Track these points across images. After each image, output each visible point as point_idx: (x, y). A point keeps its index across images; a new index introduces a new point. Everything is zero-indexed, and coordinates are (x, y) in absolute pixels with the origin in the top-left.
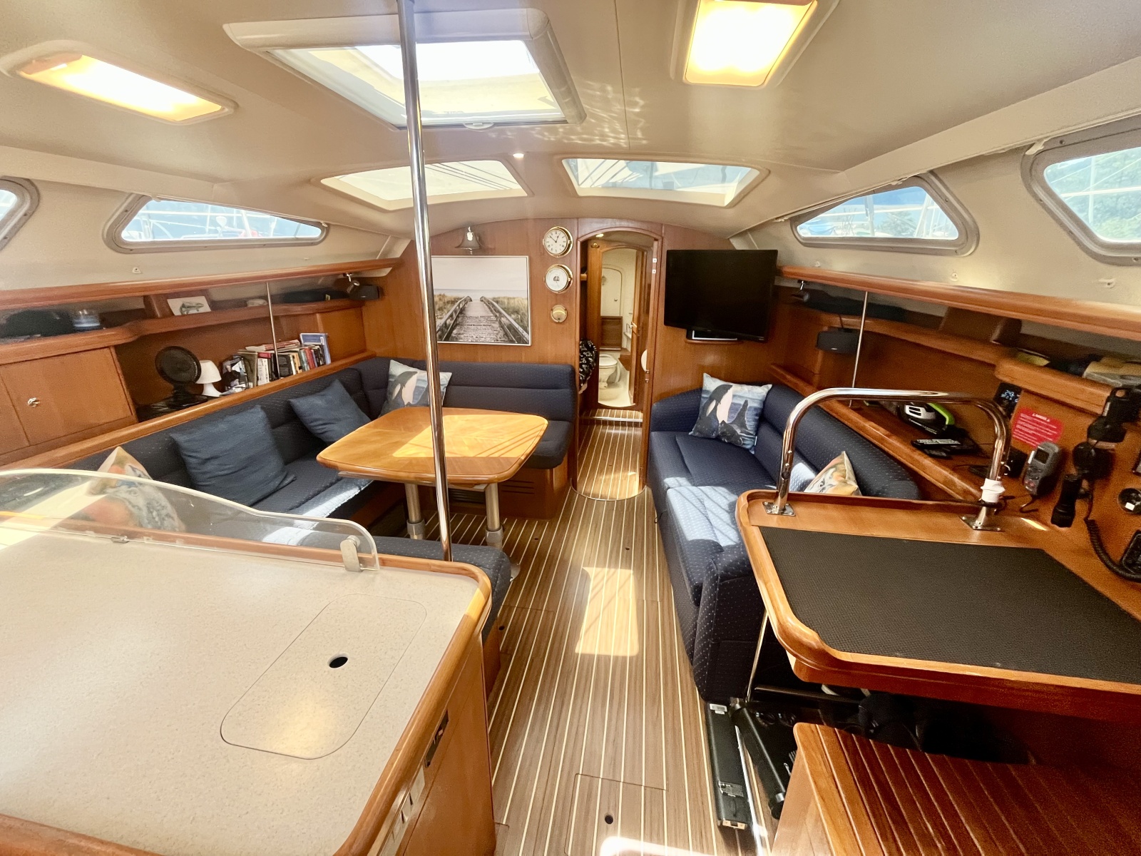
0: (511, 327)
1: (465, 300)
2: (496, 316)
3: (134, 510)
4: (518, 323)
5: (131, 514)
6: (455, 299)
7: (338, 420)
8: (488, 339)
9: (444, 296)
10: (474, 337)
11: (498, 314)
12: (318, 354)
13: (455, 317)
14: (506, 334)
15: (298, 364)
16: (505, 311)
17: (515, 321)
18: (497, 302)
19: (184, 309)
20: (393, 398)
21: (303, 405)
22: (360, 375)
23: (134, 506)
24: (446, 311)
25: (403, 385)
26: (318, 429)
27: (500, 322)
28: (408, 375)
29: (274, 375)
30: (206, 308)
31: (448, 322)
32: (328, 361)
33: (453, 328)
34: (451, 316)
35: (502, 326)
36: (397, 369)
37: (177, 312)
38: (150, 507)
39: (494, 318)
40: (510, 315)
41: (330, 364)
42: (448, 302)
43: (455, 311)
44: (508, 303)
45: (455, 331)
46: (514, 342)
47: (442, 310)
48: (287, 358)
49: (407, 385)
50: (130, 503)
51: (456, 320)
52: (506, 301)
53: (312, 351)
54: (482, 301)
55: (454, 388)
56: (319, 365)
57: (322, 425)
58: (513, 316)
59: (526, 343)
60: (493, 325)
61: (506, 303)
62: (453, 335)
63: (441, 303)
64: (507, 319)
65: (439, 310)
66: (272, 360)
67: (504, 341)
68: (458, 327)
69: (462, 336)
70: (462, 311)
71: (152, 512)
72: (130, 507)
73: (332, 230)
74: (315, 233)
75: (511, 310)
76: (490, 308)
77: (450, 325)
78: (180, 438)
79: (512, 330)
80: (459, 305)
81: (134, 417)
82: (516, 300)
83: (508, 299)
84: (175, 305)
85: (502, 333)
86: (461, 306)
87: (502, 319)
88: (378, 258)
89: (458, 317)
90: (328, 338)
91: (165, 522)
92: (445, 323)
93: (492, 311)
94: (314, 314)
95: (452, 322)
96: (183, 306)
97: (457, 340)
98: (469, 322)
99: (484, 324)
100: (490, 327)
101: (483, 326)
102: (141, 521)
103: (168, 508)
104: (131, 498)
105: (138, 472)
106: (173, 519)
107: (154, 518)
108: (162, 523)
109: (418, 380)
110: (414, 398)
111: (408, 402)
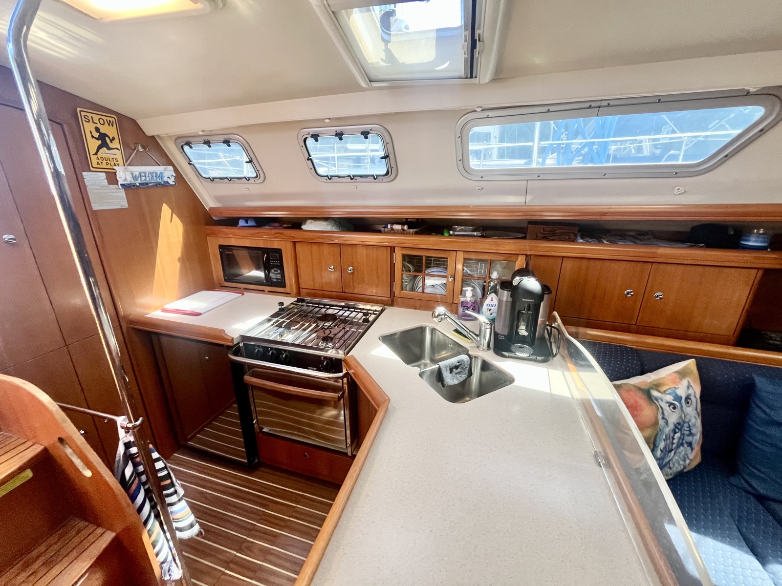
3: (661, 422)
5: (656, 423)
23: (663, 418)
38: (678, 427)
50: (663, 413)
71: (675, 433)
72: (660, 417)
81: (733, 338)
91: (681, 448)
102: (659, 433)
103: (695, 437)
104: (667, 410)
105: (691, 391)
106: (692, 449)
107: (673, 439)
108: (678, 447)
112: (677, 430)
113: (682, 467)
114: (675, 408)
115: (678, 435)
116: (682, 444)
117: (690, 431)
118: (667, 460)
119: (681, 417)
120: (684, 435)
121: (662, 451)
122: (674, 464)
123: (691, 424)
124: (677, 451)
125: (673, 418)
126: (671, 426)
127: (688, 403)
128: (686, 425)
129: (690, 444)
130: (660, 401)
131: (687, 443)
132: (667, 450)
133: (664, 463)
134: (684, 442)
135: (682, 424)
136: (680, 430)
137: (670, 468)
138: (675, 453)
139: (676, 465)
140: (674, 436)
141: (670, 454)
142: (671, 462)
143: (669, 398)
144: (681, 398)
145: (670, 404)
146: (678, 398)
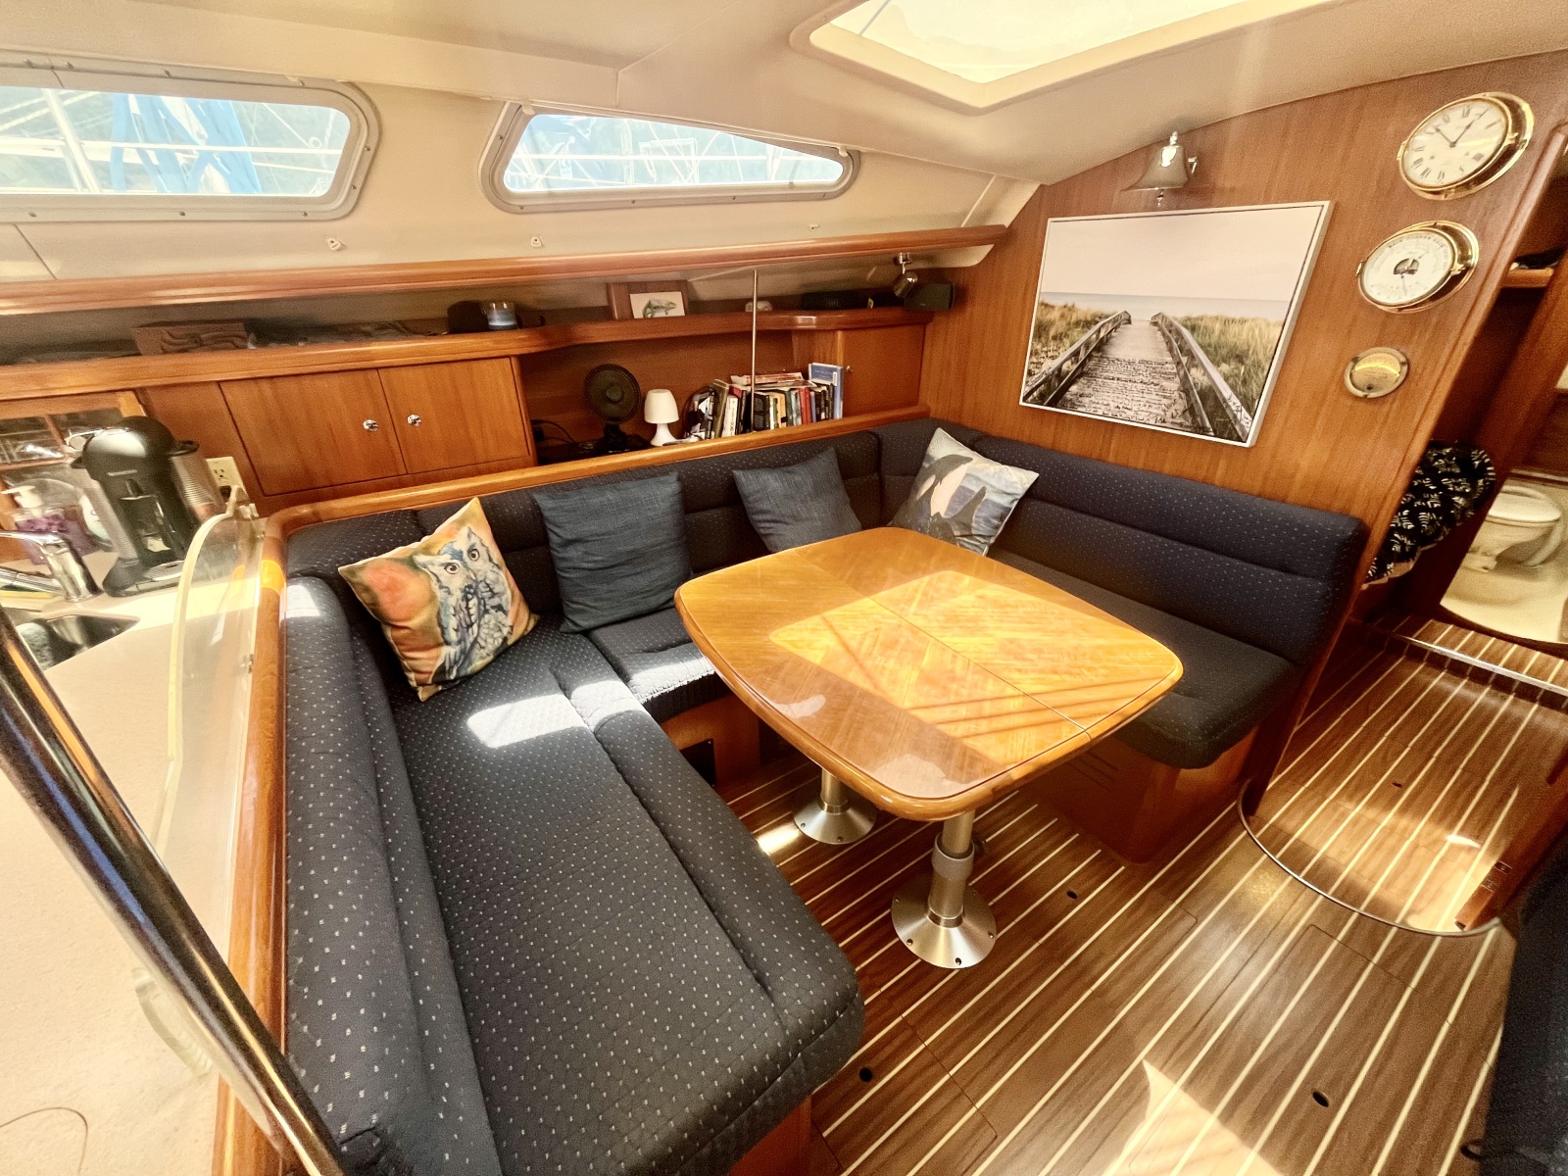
0: (1209, 395)
1: (1115, 320)
2: (1179, 363)
3: (440, 594)
4: (1233, 388)
5: (433, 598)
6: (1094, 316)
7: (796, 518)
8: (1142, 416)
9: (1072, 309)
10: (1113, 405)
11: (1184, 360)
12: (823, 401)
13: (1082, 356)
14: (1191, 410)
15: (782, 413)
16: (1207, 353)
17: (1226, 379)
18: (1193, 329)
19: (648, 310)
20: (918, 498)
21: (750, 482)
22: (880, 443)
23: (441, 587)
24: (1067, 341)
25: (939, 479)
26: (763, 528)
27: (1185, 380)
28: (955, 461)
29: (744, 424)
30: (679, 311)
31: (1065, 367)
32: (838, 414)
33: (1072, 382)
34: (1076, 354)
35: (1186, 389)
36: (943, 445)
37: (638, 314)
38: (469, 592)
39: (1171, 368)
40: (1218, 365)
41: (840, 420)
42: (1077, 324)
43: (1087, 345)
44: (1222, 333)
45: (1074, 389)
46: (1203, 430)
47: (1061, 339)
48: (765, 401)
49: (945, 480)
50: (438, 580)
51: (1083, 364)
52: (1218, 327)
53: (813, 394)
54: (1155, 324)
55: (1036, 506)
56: (819, 419)
57: (768, 521)
58: (1225, 367)
59: (1239, 439)
60: (1165, 383)
61: (1217, 333)
62: (1068, 396)
63: (1064, 323)
64: (1206, 372)
65: (1055, 338)
66: (745, 401)
67: (1181, 425)
68: (1082, 380)
69: (1086, 400)
70: (1101, 346)
71: (468, 600)
72: (435, 586)
73: (868, 166)
74: (830, 172)
75: (1224, 352)
76: (1169, 342)
77: (1068, 372)
78: (545, 503)
79: (1211, 403)
80: (1099, 331)
81: (531, 458)
82: (1246, 326)
83: (1227, 322)
84: (639, 303)
85: (1181, 405)
86: (1102, 335)
87: (1193, 371)
88: (963, 226)
89: (1089, 357)
90: (846, 376)
91: (487, 616)
92: (1059, 369)
93: (1171, 350)
94: (834, 331)
95: (1075, 367)
96: (649, 305)
97: (1073, 407)
98: (1112, 370)
99: (1144, 378)
100: (1157, 387)
101: (1140, 385)
102: (442, 609)
103: (504, 597)
104: (444, 575)
105: (474, 540)
106: (505, 613)
107: (468, 608)
108: (480, 617)
109: (967, 475)
110: (950, 508)
111: (938, 514)
112: (470, 596)
113: (500, 640)
114: (454, 568)
115: (473, 602)
116: (486, 611)
117: (491, 590)
118: (471, 639)
119: (468, 577)
120: (482, 599)
121: (456, 630)
122: (486, 641)
123: (488, 582)
124: (482, 622)
125: (457, 582)
126: (459, 594)
127: (474, 556)
128: (481, 586)
129: (499, 608)
130: (430, 566)
131: (493, 607)
132: (465, 626)
133: (469, 645)
134: (488, 607)
135: (474, 585)
136: (475, 593)
137: (482, 647)
138: (479, 626)
139: (490, 640)
140: (468, 604)
141: (470, 630)
142: (479, 640)
143: (446, 558)
144: (461, 552)
145: (446, 566)
146: (458, 555)
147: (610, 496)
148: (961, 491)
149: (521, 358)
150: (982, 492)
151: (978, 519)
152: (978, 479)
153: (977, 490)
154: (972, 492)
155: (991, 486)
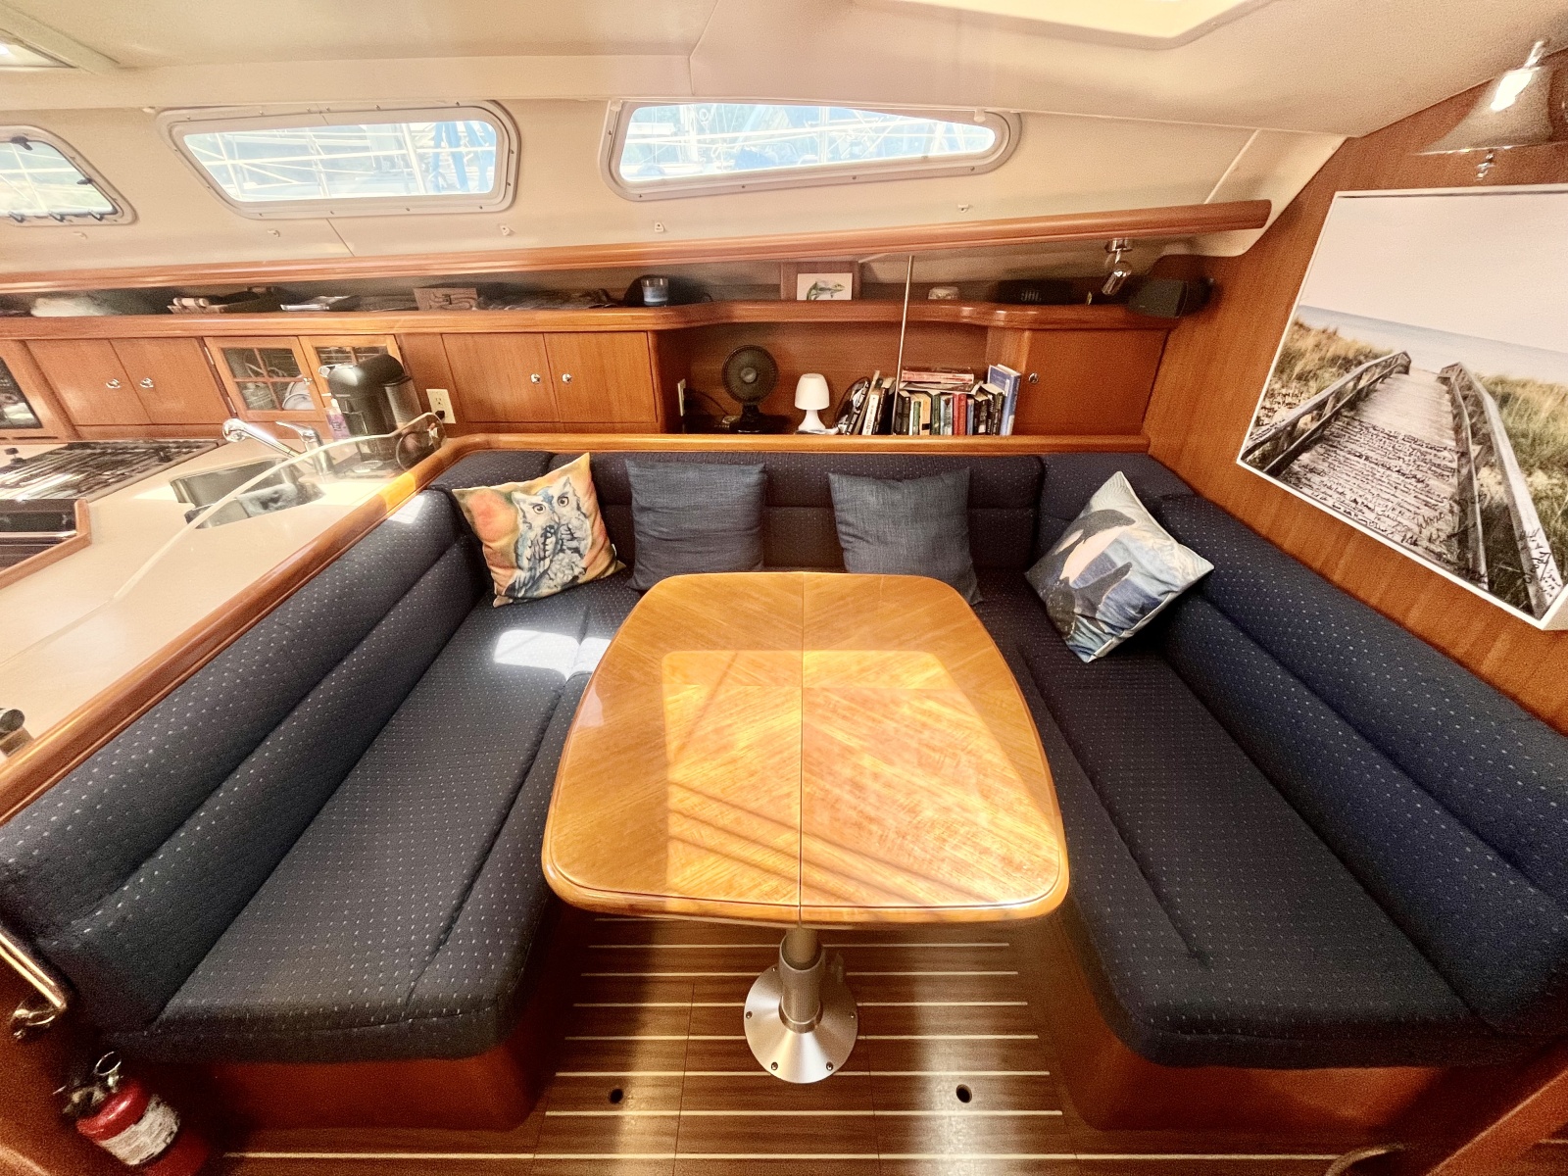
0: (1500, 523)
1: (1387, 364)
2: (1464, 454)
3: (522, 527)
4: (1544, 519)
5: (515, 529)
6: (1359, 352)
8: (1386, 524)
9: (1332, 336)
10: (1349, 496)
11: (1475, 450)
12: (985, 413)
13: (1328, 412)
14: (1462, 537)
15: (925, 419)
16: (1517, 448)
17: (1537, 499)
18: (1504, 401)
19: (814, 292)
21: (844, 490)
22: (1042, 474)
23: (525, 522)
24: (1313, 384)
25: (1085, 537)
26: (845, 541)
27: (1466, 485)
28: (1113, 518)
30: (846, 294)
31: (1301, 424)
32: (1007, 427)
33: (1305, 447)
34: (1321, 406)
35: (1464, 499)
36: (1115, 494)
37: (801, 296)
38: (549, 531)
39: (1450, 459)
40: (1527, 468)
41: (1006, 437)
42: (1333, 361)
43: (1338, 395)
44: (1554, 417)
45: (1305, 458)
46: (1472, 576)
47: (1307, 380)
48: (905, 403)
49: (1091, 539)
50: (524, 517)
51: (1328, 422)
52: (1548, 404)
53: (971, 402)
54: (1445, 380)
55: (1201, 613)
56: (975, 432)
58: (1540, 479)
59: (1529, 610)
60: (1433, 482)
61: (1546, 413)
62: (1295, 467)
63: (1317, 356)
64: (1505, 480)
65: (1299, 378)
66: (888, 400)
67: (1439, 556)
68: (1319, 448)
69: (1315, 479)
70: (1357, 401)
71: (546, 538)
72: (520, 520)
73: (1031, 127)
74: (978, 139)
75: (1548, 451)
76: (1457, 416)
77: (1303, 432)
78: (635, 470)
79: (1498, 534)
80: (1359, 378)
81: (658, 425)
84: (804, 284)
85: (1448, 524)
86: (1363, 383)
87: (1484, 472)
88: (1206, 202)
89: (1336, 415)
90: (1023, 387)
91: (561, 555)
92: (1294, 424)
93: (1457, 429)
94: (1024, 330)
95: (1316, 425)
96: (815, 287)
97: (1297, 485)
98: (1361, 442)
99: (1404, 467)
100: (1420, 485)
101: (1395, 475)
102: (520, 540)
103: (583, 543)
104: (531, 513)
105: (568, 489)
106: (582, 556)
107: (544, 544)
108: (555, 553)
109: (1117, 541)
110: (1082, 577)
111: (1067, 580)
112: (549, 535)
113: (570, 578)
114: (541, 509)
115: (551, 541)
116: (562, 551)
117: (572, 534)
118: (542, 570)
119: (552, 519)
120: (562, 540)
121: (529, 560)
122: (556, 575)
123: (570, 526)
124: (555, 559)
125: (540, 521)
126: (540, 532)
127: (563, 502)
128: (563, 529)
129: (576, 550)
130: (521, 503)
131: (569, 549)
132: (537, 557)
133: (538, 574)
134: (564, 547)
135: (556, 527)
136: (555, 533)
137: (551, 579)
138: (551, 561)
139: (560, 575)
140: (545, 541)
141: (542, 562)
142: (549, 572)
143: (538, 499)
144: (553, 497)
145: (535, 506)
146: (549, 500)
147: (692, 475)
148: (1104, 558)
149: (658, 333)
150: (1126, 568)
151: (1108, 601)
152: (1126, 550)
153: (1120, 564)
154: (1113, 564)
155: (1139, 563)
